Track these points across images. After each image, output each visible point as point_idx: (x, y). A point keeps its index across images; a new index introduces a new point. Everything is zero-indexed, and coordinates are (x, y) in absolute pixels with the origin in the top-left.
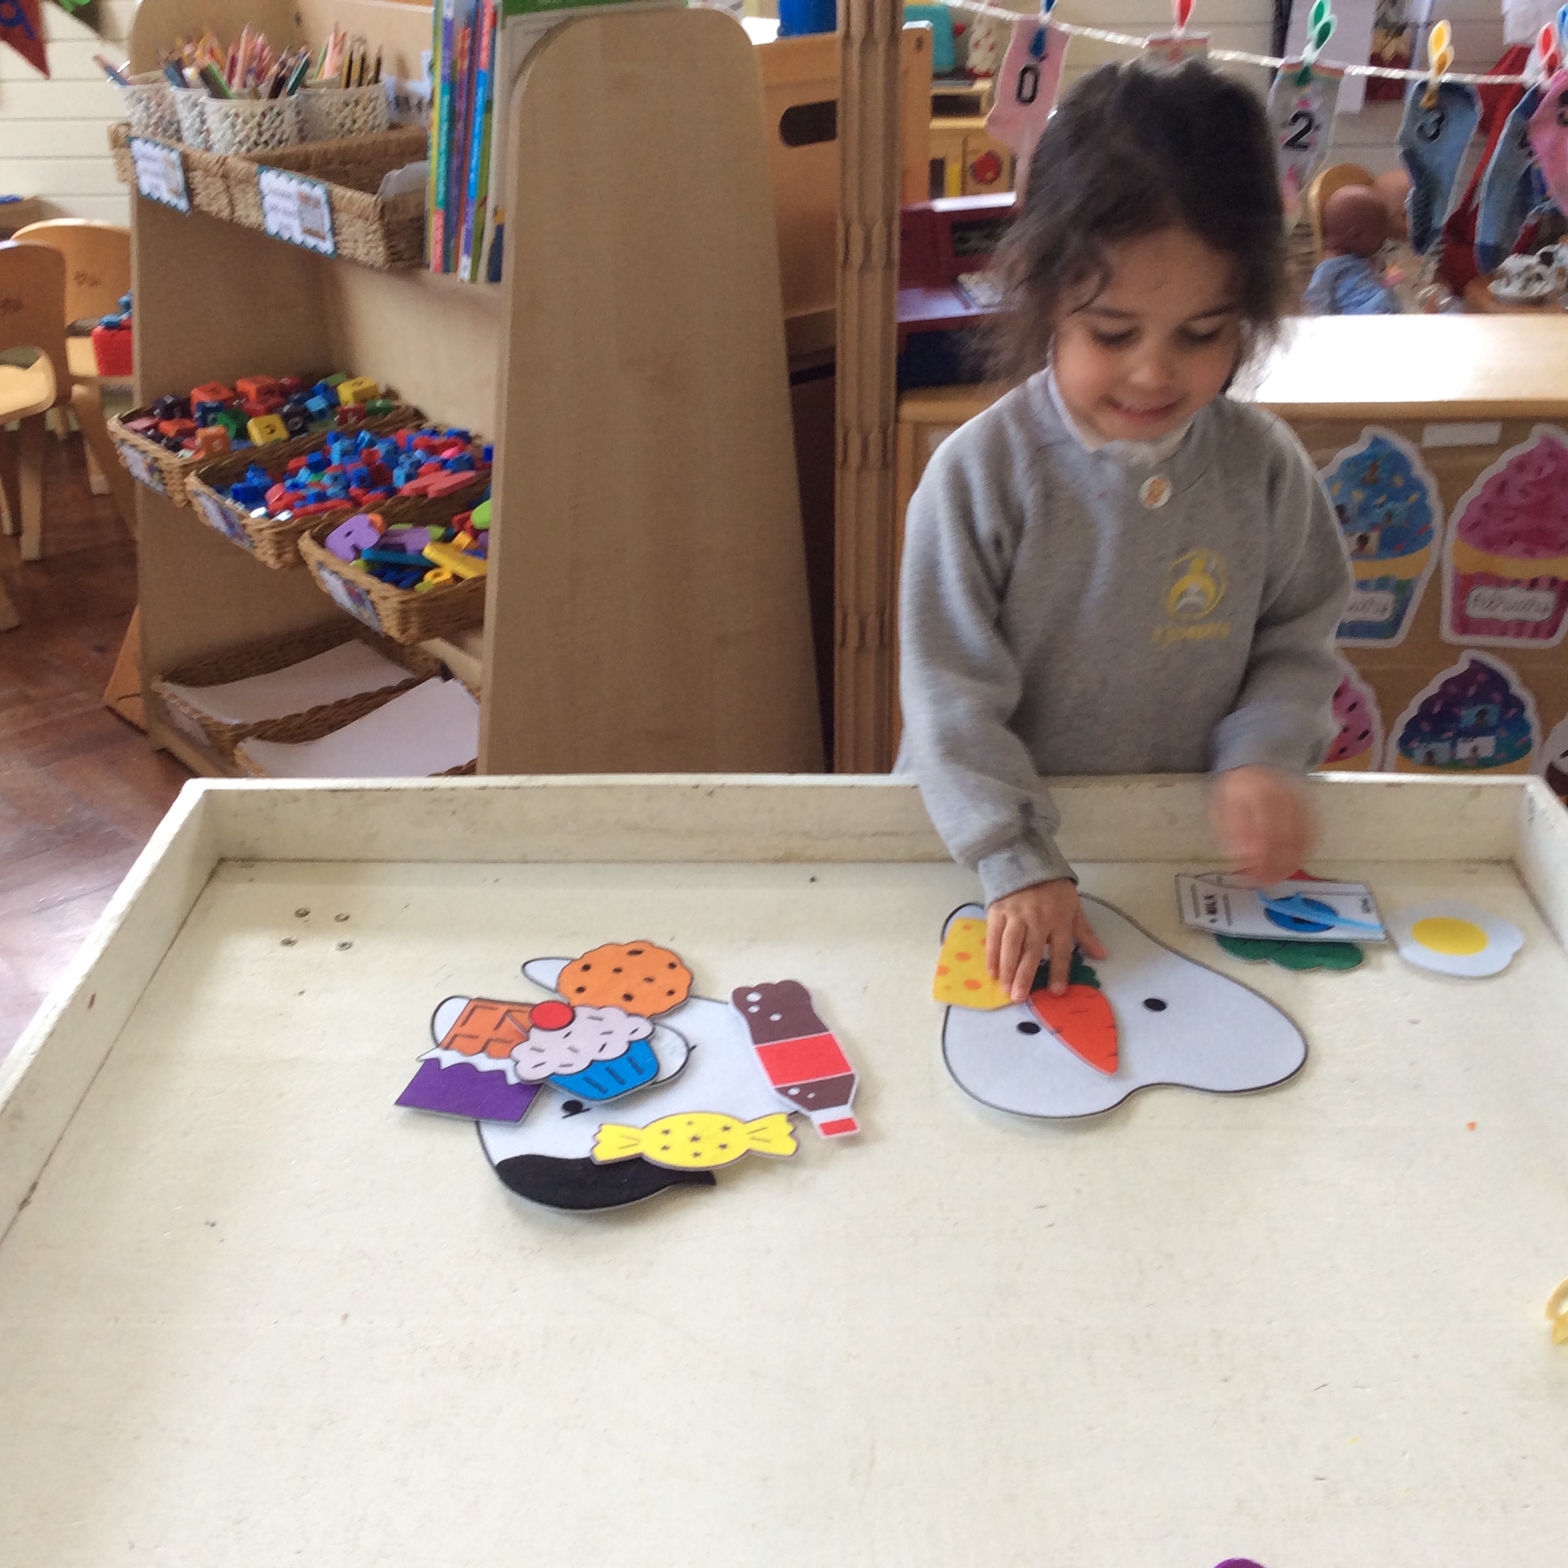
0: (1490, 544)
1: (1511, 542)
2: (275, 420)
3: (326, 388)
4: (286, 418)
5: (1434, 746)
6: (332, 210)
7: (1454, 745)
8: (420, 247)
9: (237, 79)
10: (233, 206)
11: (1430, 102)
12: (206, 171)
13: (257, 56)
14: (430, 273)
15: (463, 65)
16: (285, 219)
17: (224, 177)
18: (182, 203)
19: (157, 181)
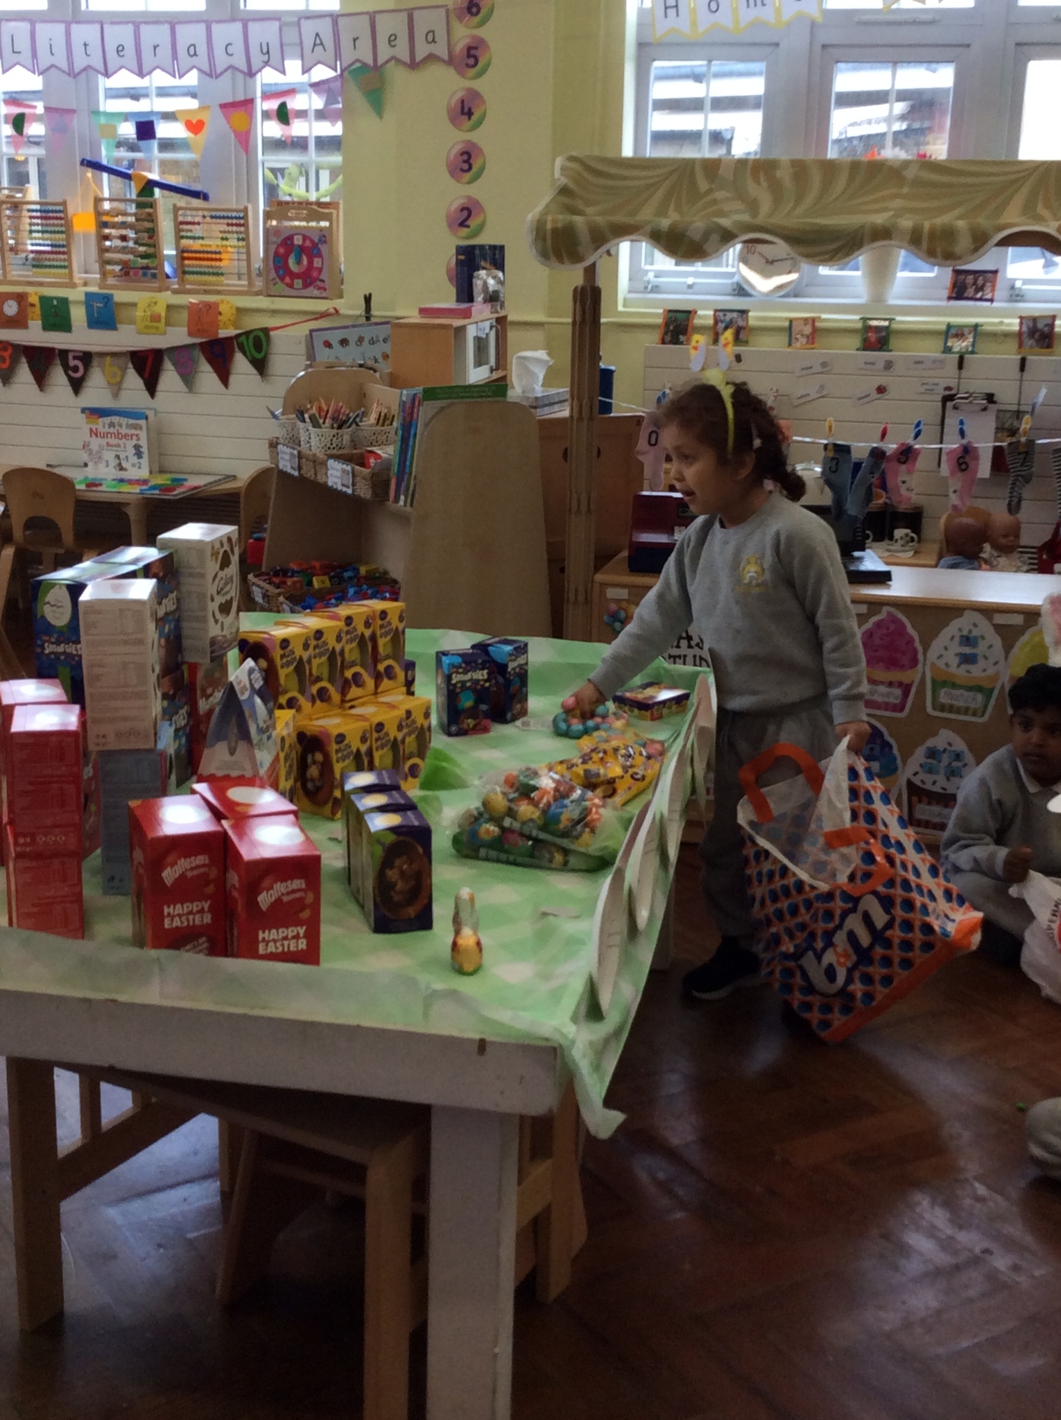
1: (879, 663)
2: (326, 578)
3: (354, 569)
4: (331, 578)
6: (354, 475)
8: (387, 494)
9: (327, 421)
10: (316, 474)
11: (831, 454)
12: (307, 459)
13: (339, 412)
14: (390, 503)
15: (408, 419)
16: (335, 480)
17: (314, 462)
18: (296, 474)
19: (287, 463)
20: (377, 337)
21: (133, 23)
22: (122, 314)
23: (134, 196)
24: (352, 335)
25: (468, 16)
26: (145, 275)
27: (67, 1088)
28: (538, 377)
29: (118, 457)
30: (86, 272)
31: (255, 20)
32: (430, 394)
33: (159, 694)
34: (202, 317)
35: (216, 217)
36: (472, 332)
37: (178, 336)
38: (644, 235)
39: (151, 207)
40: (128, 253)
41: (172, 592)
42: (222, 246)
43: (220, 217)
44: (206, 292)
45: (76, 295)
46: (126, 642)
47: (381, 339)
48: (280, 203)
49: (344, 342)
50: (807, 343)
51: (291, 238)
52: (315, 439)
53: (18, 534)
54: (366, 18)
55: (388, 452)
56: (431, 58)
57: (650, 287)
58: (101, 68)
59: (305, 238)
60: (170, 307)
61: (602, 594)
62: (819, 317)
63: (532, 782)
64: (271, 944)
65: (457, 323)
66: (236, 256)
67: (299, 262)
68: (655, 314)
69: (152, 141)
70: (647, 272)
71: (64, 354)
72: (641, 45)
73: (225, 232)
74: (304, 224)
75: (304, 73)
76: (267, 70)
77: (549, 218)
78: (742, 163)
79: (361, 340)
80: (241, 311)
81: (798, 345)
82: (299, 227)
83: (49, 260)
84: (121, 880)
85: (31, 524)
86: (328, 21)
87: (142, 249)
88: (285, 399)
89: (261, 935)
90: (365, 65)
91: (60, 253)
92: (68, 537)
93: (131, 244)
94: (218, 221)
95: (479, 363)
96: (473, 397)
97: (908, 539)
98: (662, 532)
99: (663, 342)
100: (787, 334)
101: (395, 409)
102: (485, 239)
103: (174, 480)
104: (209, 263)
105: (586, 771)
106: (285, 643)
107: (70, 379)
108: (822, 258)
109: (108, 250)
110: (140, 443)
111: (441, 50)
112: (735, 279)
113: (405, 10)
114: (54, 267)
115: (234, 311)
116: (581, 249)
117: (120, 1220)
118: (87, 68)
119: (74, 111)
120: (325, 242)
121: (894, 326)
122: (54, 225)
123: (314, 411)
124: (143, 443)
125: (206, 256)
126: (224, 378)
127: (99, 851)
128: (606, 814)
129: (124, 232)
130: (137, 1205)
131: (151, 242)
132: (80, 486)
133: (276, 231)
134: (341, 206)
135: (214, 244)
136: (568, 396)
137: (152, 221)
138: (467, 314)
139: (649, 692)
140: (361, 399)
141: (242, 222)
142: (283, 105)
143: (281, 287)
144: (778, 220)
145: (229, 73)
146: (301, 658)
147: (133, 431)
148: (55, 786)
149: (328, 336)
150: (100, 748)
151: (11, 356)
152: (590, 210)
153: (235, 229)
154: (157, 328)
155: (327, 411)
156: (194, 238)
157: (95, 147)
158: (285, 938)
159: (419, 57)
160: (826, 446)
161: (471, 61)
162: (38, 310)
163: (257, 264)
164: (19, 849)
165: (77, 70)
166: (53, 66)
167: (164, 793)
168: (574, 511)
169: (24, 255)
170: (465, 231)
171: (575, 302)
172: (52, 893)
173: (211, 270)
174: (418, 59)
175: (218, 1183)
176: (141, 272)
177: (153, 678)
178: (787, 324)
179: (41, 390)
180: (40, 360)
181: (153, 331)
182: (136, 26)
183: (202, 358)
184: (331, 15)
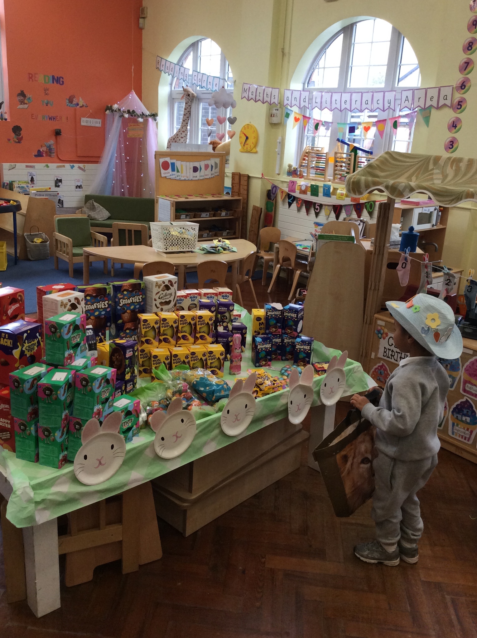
0: (470, 375)
1: (474, 376)
5: (458, 415)
7: (462, 416)
11: (469, 284)
21: (361, 92)
25: (460, 90)
36: (418, 211)
37: (348, 201)
39: (350, 156)
40: (342, 171)
45: (321, 184)
54: (424, 90)
56: (445, 105)
58: (349, 109)
71: (315, 203)
83: (320, 172)
86: (411, 91)
87: (346, 170)
90: (422, 108)
92: (293, 264)
93: (343, 168)
95: (422, 222)
107: (315, 212)
109: (336, 170)
111: (448, 102)
113: (438, 87)
118: (346, 108)
122: (323, 161)
126: (359, 215)
129: (341, 164)
137: (350, 161)
138: (417, 204)
142: (396, 121)
151: (301, 203)
154: (342, 198)
159: (440, 104)
160: (467, 280)
161: (459, 107)
162: (310, 188)
165: (332, 109)
166: (336, 108)
174: (440, 106)
176: (344, 178)
179: (307, 215)
180: (309, 205)
181: (341, 199)
182: (362, 93)
183: (354, 209)
184: (413, 89)
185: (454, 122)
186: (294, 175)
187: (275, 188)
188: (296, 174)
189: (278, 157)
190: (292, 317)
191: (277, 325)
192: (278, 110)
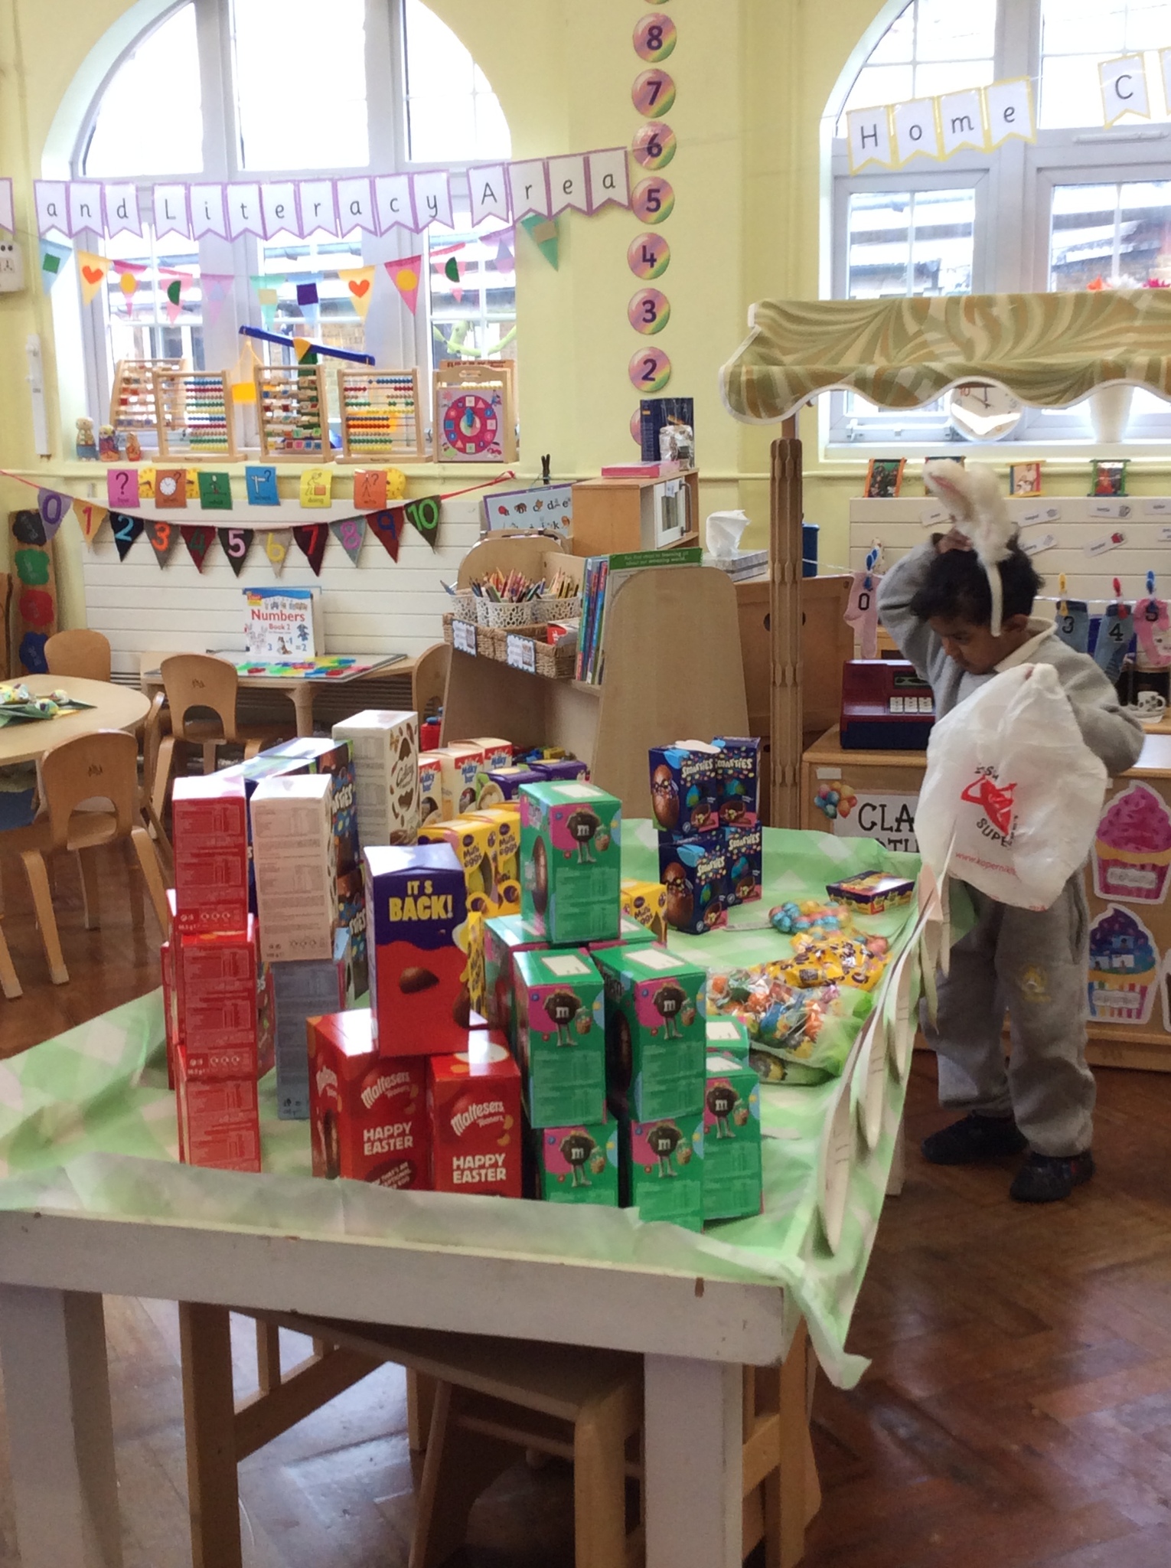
0: (1116, 843)
1: (1126, 844)
3: (538, 753)
5: (1099, 959)
6: (536, 652)
7: (1110, 958)
8: (573, 670)
9: (506, 593)
10: (494, 651)
11: (1065, 613)
12: (485, 636)
13: (517, 582)
14: (576, 683)
15: (594, 589)
16: (516, 657)
17: (492, 638)
18: (473, 652)
19: (463, 641)
20: (556, 501)
21: (293, 181)
22: (284, 488)
23: (294, 363)
24: (529, 500)
25: (649, 158)
26: (308, 445)
27: (243, 1334)
28: (734, 538)
29: (281, 639)
30: (246, 446)
31: (419, 173)
32: (618, 562)
33: (336, 898)
34: (369, 487)
35: (383, 382)
36: (659, 492)
37: (344, 508)
38: (848, 383)
39: (314, 373)
40: (291, 423)
41: (347, 786)
42: (390, 412)
43: (387, 382)
44: (373, 461)
45: (236, 469)
46: (300, 844)
47: (561, 502)
48: (450, 365)
49: (521, 508)
50: (1032, 490)
51: (462, 400)
52: (492, 614)
53: (177, 725)
54: (539, 165)
55: (572, 625)
56: (610, 203)
57: (853, 435)
58: (261, 232)
59: (477, 399)
60: (334, 478)
61: (812, 773)
62: (1044, 462)
63: (744, 986)
64: (467, 1173)
65: (644, 482)
66: (403, 422)
67: (471, 425)
68: (861, 465)
69: (314, 305)
70: (849, 420)
71: (224, 532)
72: (836, 178)
73: (392, 397)
74: (473, 384)
75: (473, 225)
76: (435, 225)
77: (744, 369)
78: (953, 301)
79: (539, 504)
80: (409, 479)
81: (1021, 492)
82: (472, 388)
83: (208, 434)
84: (298, 1103)
85: (192, 714)
86: (499, 170)
87: (305, 418)
88: (460, 573)
89: (455, 1162)
90: (538, 215)
91: (219, 426)
92: (230, 727)
93: (293, 414)
94: (385, 385)
95: (668, 525)
96: (665, 563)
97: (1155, 702)
98: (878, 705)
99: (870, 495)
100: (1009, 480)
101: (579, 579)
102: (671, 392)
103: (341, 662)
104: (376, 430)
105: (802, 971)
106: (468, 839)
107: (231, 559)
108: (1044, 400)
109: (268, 422)
110: (305, 623)
111: (620, 194)
112: (950, 423)
113: (580, 154)
114: (213, 441)
115: (402, 479)
116: (778, 401)
117: (301, 1483)
118: (246, 230)
119: (230, 277)
120: (499, 403)
121: (1130, 468)
122: (212, 398)
123: (492, 583)
124: (308, 623)
125: (372, 422)
126: (393, 551)
127: (274, 1070)
128: (827, 1022)
129: (284, 402)
130: (318, 1466)
131: (314, 410)
132: (242, 673)
133: (447, 395)
134: (515, 364)
135: (380, 409)
136: (769, 559)
137: (316, 389)
138: (654, 473)
139: (868, 882)
140: (542, 568)
141: (410, 385)
142: (453, 260)
143: (452, 452)
144: (996, 361)
145: (395, 228)
146: (486, 855)
147: (297, 612)
148: (228, 1003)
149: (505, 502)
150: (274, 959)
151: (168, 537)
152: (788, 359)
153: (402, 392)
154: (322, 501)
155: (506, 584)
156: (360, 404)
157: (254, 313)
158: (482, 1167)
159: (597, 202)
160: (1058, 605)
161: (653, 205)
162: (196, 487)
163: (428, 427)
164: (191, 1072)
165: (234, 235)
166: (209, 230)
167: (343, 1006)
168: (778, 681)
169: (181, 430)
170: (649, 385)
171: (773, 457)
172: (226, 1119)
173: (378, 438)
174: (594, 207)
175: (407, 1440)
176: (304, 443)
177: (329, 882)
178: (1008, 470)
179: (201, 572)
180: (199, 540)
181: (318, 504)
182: (297, 184)
183: (370, 531)
184: (502, 164)
185: (644, 248)
186: (111, 453)
187: (53, 504)
188: (115, 450)
189: (37, 401)
190: (740, 771)
191: (706, 802)
192: (10, 248)
